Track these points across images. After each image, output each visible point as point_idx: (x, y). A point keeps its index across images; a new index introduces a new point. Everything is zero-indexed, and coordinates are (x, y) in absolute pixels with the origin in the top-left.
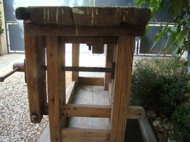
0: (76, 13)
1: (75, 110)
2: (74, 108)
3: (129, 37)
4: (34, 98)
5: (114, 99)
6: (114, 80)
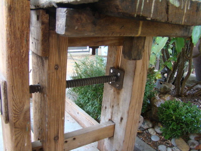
0: (172, 3)
1: (74, 141)
2: (73, 138)
3: (148, 37)
4: (24, 145)
5: (128, 113)
6: (123, 90)
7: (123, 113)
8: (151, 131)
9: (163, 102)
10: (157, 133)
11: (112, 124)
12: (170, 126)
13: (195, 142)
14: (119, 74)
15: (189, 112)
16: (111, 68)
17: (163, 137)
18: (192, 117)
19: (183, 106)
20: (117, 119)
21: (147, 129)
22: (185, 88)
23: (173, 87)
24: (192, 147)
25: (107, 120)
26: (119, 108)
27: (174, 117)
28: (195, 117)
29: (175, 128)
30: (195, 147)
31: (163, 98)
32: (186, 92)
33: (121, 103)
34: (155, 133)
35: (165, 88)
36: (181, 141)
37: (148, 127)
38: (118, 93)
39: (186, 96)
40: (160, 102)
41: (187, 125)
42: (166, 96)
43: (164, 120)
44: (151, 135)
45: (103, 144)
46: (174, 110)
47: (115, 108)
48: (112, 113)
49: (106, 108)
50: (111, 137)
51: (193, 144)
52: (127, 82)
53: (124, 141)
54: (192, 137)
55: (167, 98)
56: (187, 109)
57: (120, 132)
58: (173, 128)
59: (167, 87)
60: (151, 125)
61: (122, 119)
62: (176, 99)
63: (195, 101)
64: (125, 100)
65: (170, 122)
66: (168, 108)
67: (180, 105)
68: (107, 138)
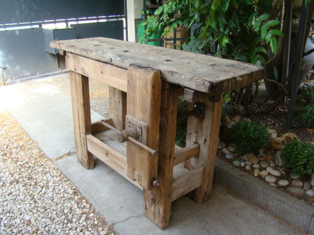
5: (210, 135)
6: (205, 119)
7: (206, 136)
8: (225, 150)
9: (233, 123)
10: (230, 152)
11: (198, 145)
12: (241, 143)
13: (264, 155)
14: (202, 108)
15: (257, 130)
16: (195, 104)
17: (236, 155)
18: (258, 134)
19: (251, 126)
20: (201, 141)
21: (221, 149)
22: (255, 106)
23: (242, 108)
24: (261, 159)
25: (193, 143)
26: (202, 132)
27: (244, 136)
28: (261, 134)
29: (245, 144)
30: (263, 158)
31: (234, 119)
32: (255, 111)
33: (204, 129)
34: (229, 152)
35: (234, 109)
36: (251, 156)
37: (222, 147)
38: (201, 122)
39: (255, 115)
40: (231, 124)
41: (255, 141)
42: (236, 117)
43: (236, 138)
44: (225, 154)
45: (190, 162)
46: (244, 130)
47: (200, 133)
48: (197, 137)
49: (191, 134)
50: (197, 156)
51: (262, 157)
52: (208, 114)
53: (208, 157)
54: (261, 152)
55: (237, 119)
56: (255, 127)
57: (204, 151)
58: (244, 145)
59: (236, 108)
60: (224, 145)
61: (205, 140)
62: (245, 119)
63: (263, 119)
64: (207, 126)
65: (241, 140)
66: (238, 128)
67: (249, 125)
68: (194, 157)
